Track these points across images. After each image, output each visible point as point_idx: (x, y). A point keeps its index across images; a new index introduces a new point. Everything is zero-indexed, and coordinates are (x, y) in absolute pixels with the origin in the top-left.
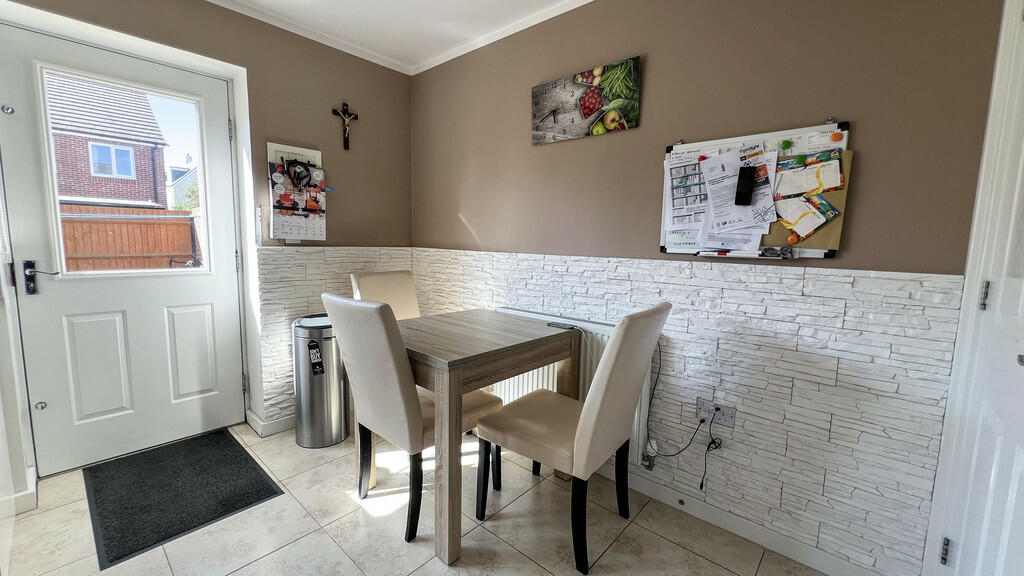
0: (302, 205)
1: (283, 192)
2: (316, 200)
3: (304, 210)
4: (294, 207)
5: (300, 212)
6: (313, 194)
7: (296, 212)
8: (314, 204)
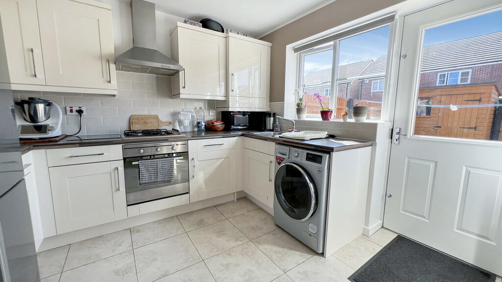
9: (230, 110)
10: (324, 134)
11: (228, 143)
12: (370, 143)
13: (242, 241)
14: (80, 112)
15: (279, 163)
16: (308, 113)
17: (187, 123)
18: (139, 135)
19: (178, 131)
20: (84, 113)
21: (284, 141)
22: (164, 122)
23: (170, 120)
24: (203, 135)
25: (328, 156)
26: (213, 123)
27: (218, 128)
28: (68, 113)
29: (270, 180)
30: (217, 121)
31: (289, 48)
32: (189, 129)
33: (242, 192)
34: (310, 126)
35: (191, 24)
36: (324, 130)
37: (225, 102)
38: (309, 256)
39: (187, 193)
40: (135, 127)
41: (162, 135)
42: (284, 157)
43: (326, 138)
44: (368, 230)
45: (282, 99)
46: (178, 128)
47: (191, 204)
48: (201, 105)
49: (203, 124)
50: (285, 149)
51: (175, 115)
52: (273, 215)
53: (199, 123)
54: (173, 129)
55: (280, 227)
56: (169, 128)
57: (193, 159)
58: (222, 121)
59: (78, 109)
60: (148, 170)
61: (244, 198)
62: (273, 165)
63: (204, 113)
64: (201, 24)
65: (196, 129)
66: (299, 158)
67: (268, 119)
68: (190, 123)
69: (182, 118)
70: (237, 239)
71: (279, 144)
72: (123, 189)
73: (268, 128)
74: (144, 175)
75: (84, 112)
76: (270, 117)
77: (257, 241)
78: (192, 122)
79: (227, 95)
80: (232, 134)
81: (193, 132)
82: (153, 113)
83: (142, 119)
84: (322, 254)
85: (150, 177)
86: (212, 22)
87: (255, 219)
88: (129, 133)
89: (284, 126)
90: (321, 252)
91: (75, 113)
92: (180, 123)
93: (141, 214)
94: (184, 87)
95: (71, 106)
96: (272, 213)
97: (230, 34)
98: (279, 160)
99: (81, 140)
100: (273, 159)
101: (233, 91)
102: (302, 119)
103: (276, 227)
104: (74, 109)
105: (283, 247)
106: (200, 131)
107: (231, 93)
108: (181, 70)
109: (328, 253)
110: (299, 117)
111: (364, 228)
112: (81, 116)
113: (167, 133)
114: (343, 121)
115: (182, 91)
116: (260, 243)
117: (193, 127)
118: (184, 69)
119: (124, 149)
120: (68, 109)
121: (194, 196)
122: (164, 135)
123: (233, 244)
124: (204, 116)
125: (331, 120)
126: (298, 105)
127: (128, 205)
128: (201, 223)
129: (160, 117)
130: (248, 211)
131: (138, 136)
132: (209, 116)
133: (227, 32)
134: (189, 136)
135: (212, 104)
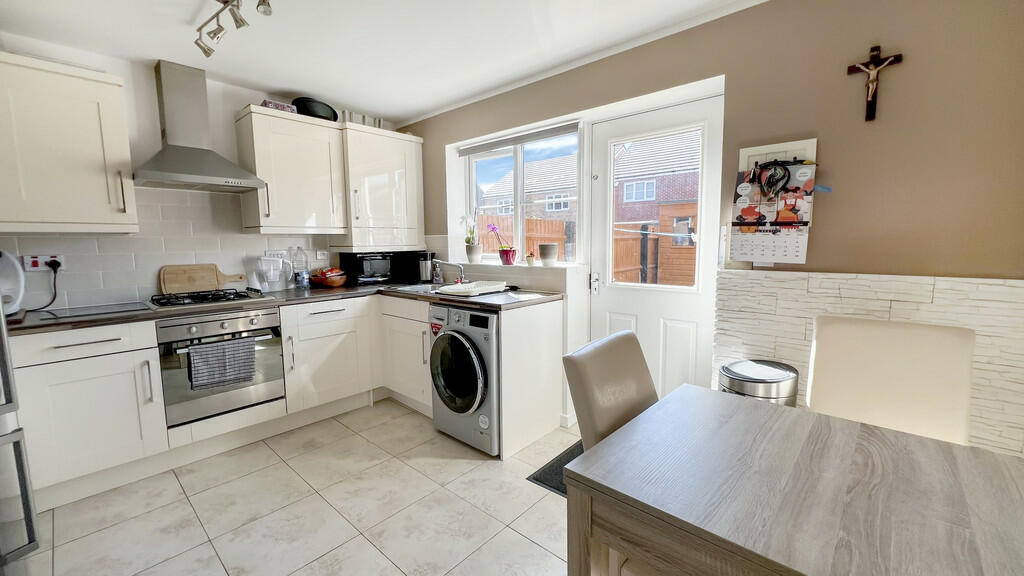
0: (770, 217)
1: (746, 206)
2: (794, 209)
3: (772, 224)
4: (760, 221)
5: (768, 227)
6: (791, 201)
7: (761, 228)
8: (792, 214)
9: (355, 250)
10: (502, 286)
11: (352, 307)
12: (559, 296)
13: (380, 459)
14: (54, 265)
15: (436, 333)
16: (484, 251)
17: (273, 274)
18: (186, 301)
19: (258, 291)
20: (62, 267)
21: (441, 299)
22: (230, 277)
23: (240, 271)
24: (307, 295)
25: (495, 316)
26: (324, 274)
27: (333, 282)
28: (29, 267)
29: (425, 362)
30: (331, 271)
31: (450, 150)
32: (278, 287)
33: (382, 388)
34: (484, 274)
35: (277, 108)
36: (501, 279)
37: (346, 237)
38: (480, 462)
39: (282, 398)
40: (171, 288)
41: (229, 299)
42: (441, 323)
43: (505, 291)
44: (566, 419)
45: (444, 231)
46: (257, 286)
47: (289, 417)
48: (302, 243)
49: (306, 276)
50: (442, 311)
51: (250, 262)
52: (432, 417)
53: (297, 275)
54: (248, 289)
55: (444, 434)
56: (241, 287)
57: (290, 338)
58: (341, 269)
59: (49, 259)
60: (206, 361)
61: (387, 399)
62: (428, 337)
63: (306, 256)
64: (295, 108)
65: (292, 286)
66: (460, 321)
67: (422, 263)
68: (280, 275)
69: (264, 267)
70: (372, 458)
71: (435, 304)
72: (159, 398)
73: (424, 278)
74: (200, 372)
75: (63, 264)
76: (426, 259)
77: (405, 456)
78: (284, 273)
79: (347, 226)
80: (360, 291)
81: (287, 291)
82: (207, 261)
83: (185, 272)
84: (498, 457)
85: (211, 374)
86: (315, 104)
87: (404, 427)
88: (162, 300)
89: (450, 273)
90: (496, 454)
91: (42, 268)
92: (262, 277)
93: (195, 440)
94: (268, 216)
95: (35, 255)
96: (430, 414)
97: (348, 124)
98: (435, 329)
99: (57, 318)
100: (427, 328)
101: (357, 218)
102: (475, 263)
103: (436, 434)
104: (41, 260)
105: (443, 457)
106: (299, 289)
107: (354, 222)
108: (263, 187)
109: (505, 455)
110: (470, 260)
111: (562, 417)
112: (55, 272)
113: (239, 295)
114: (527, 265)
115: (263, 221)
116: (408, 458)
117: (287, 282)
118: (267, 184)
119: (159, 328)
120: (28, 261)
121: (294, 403)
122: (233, 300)
123: (366, 464)
124: (306, 262)
125: (515, 264)
126: (468, 241)
127: (169, 428)
128: (310, 446)
129: (221, 269)
130: (394, 418)
131: (184, 304)
132: (319, 261)
133: (344, 121)
134: (280, 299)
135: (320, 241)
